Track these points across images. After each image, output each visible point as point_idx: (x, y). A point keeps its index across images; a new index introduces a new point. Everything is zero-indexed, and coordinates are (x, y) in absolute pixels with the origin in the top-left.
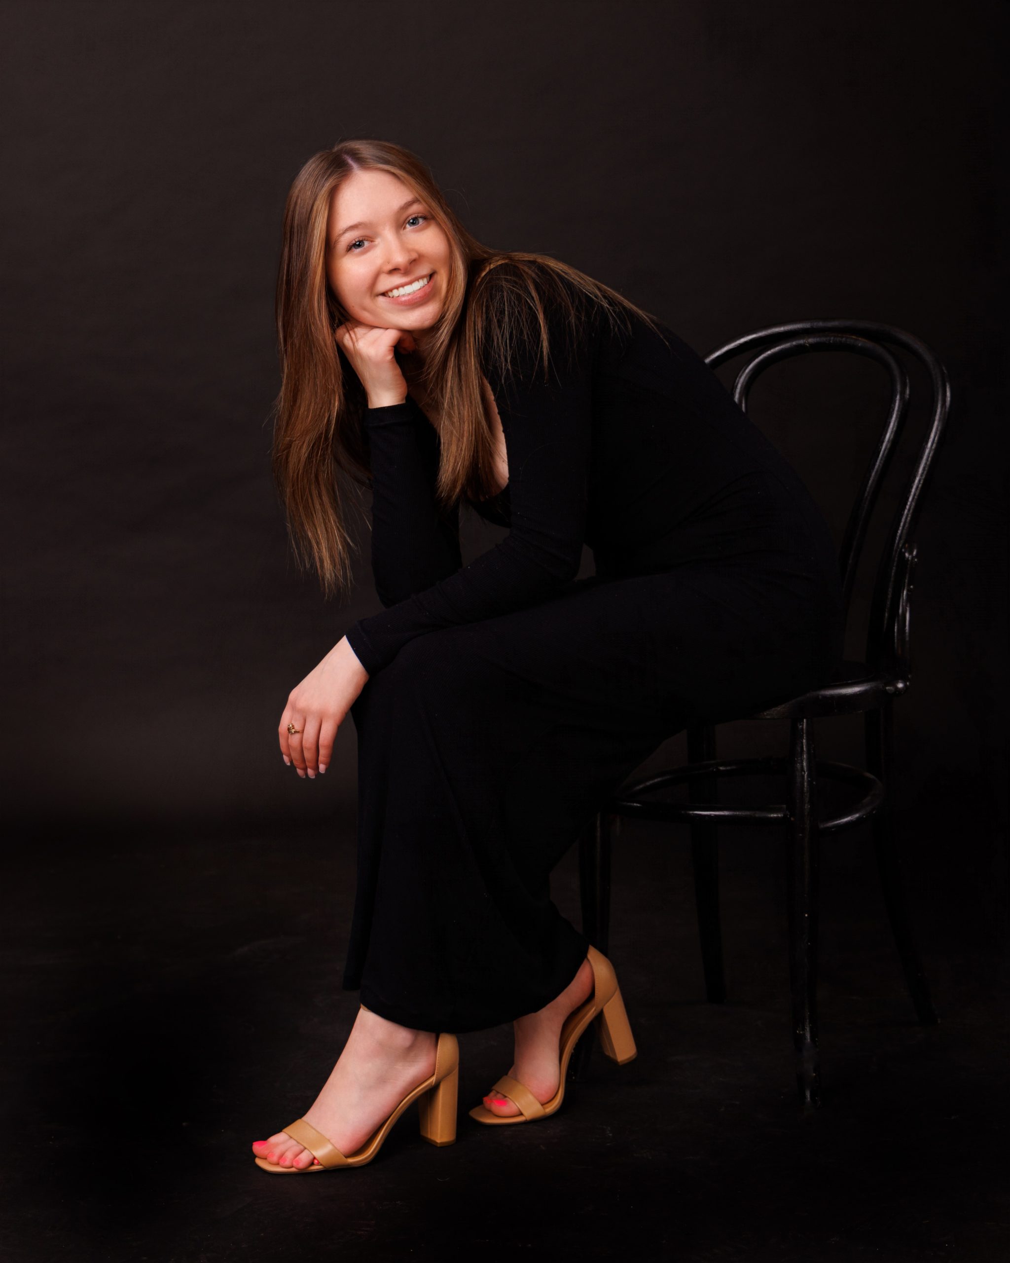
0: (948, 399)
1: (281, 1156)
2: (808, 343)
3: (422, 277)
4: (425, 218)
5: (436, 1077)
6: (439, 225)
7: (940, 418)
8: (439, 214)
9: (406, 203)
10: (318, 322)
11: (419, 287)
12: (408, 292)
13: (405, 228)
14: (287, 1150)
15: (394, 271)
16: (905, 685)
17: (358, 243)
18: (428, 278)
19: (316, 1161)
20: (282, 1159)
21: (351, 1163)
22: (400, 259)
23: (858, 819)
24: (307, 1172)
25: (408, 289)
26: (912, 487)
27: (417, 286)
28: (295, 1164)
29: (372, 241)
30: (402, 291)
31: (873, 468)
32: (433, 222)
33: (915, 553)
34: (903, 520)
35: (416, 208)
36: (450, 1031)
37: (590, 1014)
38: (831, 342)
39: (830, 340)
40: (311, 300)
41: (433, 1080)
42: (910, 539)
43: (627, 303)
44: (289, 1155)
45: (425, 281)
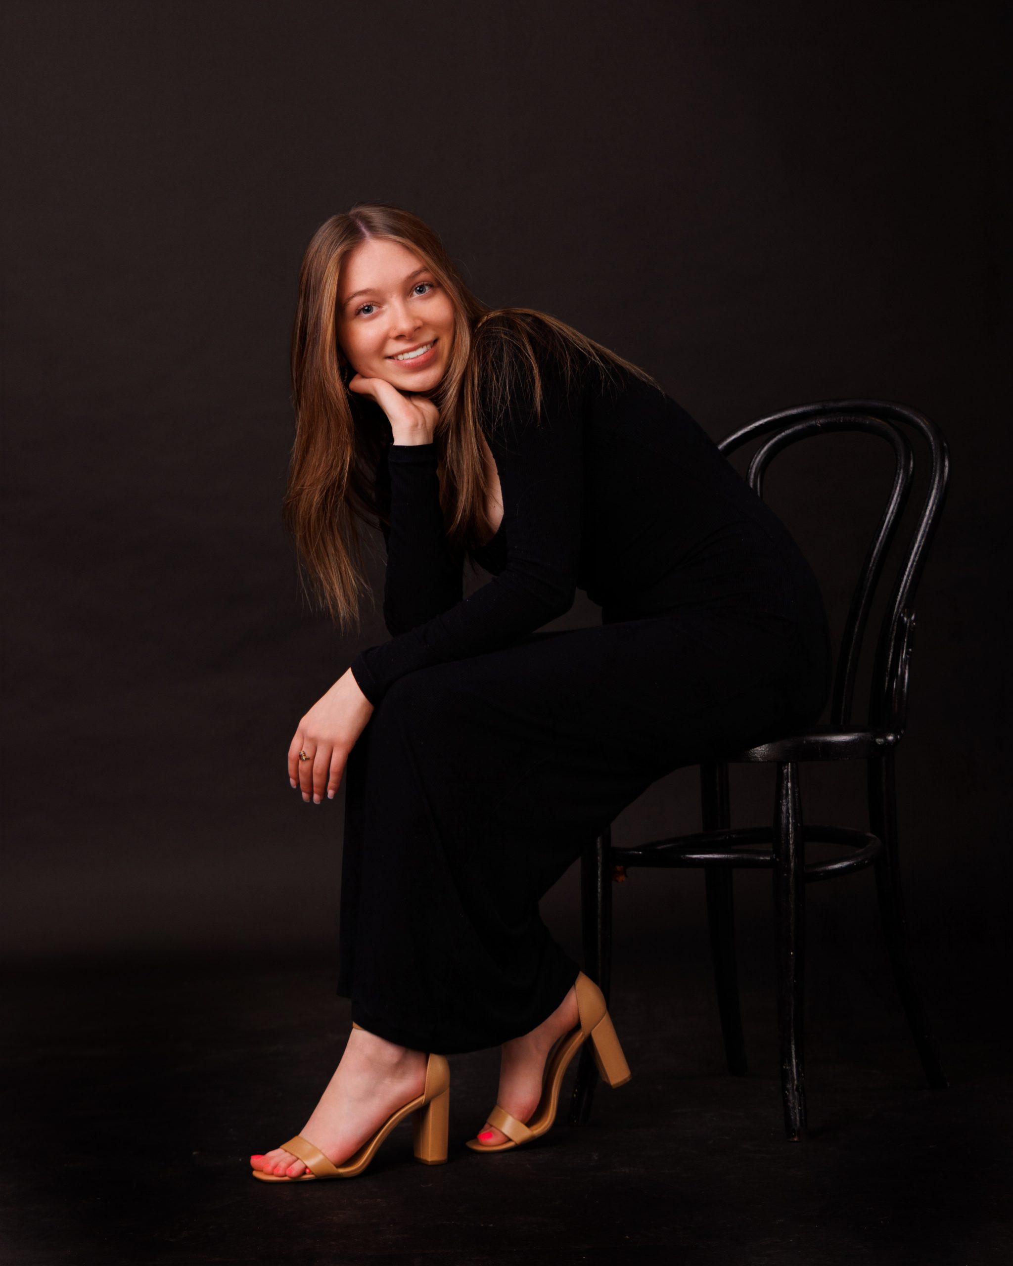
0: (947, 470)
1: (275, 1167)
2: (820, 424)
3: (426, 344)
4: (431, 286)
5: (426, 1096)
6: (446, 293)
7: (938, 487)
8: (446, 282)
9: (413, 273)
10: (330, 377)
11: (422, 353)
12: (412, 357)
13: (412, 296)
14: (280, 1161)
15: (400, 337)
16: (895, 738)
17: (366, 308)
18: (432, 344)
19: (308, 1171)
20: (276, 1169)
21: (341, 1173)
22: (405, 326)
23: (847, 867)
24: (299, 1180)
25: (412, 355)
26: (911, 554)
27: (420, 351)
28: (287, 1173)
29: (380, 307)
30: (406, 356)
31: (878, 539)
32: (438, 290)
33: (913, 617)
34: (903, 585)
35: (424, 276)
36: (439, 1052)
37: (578, 1040)
38: (841, 421)
39: (840, 419)
40: (323, 357)
41: (423, 1098)
42: (909, 607)
43: (620, 361)
44: (283, 1165)
45: (429, 347)
